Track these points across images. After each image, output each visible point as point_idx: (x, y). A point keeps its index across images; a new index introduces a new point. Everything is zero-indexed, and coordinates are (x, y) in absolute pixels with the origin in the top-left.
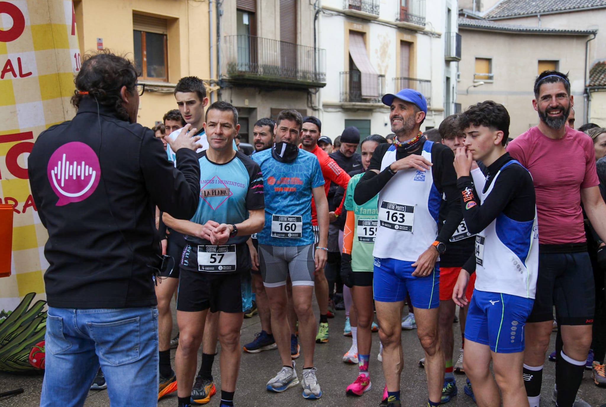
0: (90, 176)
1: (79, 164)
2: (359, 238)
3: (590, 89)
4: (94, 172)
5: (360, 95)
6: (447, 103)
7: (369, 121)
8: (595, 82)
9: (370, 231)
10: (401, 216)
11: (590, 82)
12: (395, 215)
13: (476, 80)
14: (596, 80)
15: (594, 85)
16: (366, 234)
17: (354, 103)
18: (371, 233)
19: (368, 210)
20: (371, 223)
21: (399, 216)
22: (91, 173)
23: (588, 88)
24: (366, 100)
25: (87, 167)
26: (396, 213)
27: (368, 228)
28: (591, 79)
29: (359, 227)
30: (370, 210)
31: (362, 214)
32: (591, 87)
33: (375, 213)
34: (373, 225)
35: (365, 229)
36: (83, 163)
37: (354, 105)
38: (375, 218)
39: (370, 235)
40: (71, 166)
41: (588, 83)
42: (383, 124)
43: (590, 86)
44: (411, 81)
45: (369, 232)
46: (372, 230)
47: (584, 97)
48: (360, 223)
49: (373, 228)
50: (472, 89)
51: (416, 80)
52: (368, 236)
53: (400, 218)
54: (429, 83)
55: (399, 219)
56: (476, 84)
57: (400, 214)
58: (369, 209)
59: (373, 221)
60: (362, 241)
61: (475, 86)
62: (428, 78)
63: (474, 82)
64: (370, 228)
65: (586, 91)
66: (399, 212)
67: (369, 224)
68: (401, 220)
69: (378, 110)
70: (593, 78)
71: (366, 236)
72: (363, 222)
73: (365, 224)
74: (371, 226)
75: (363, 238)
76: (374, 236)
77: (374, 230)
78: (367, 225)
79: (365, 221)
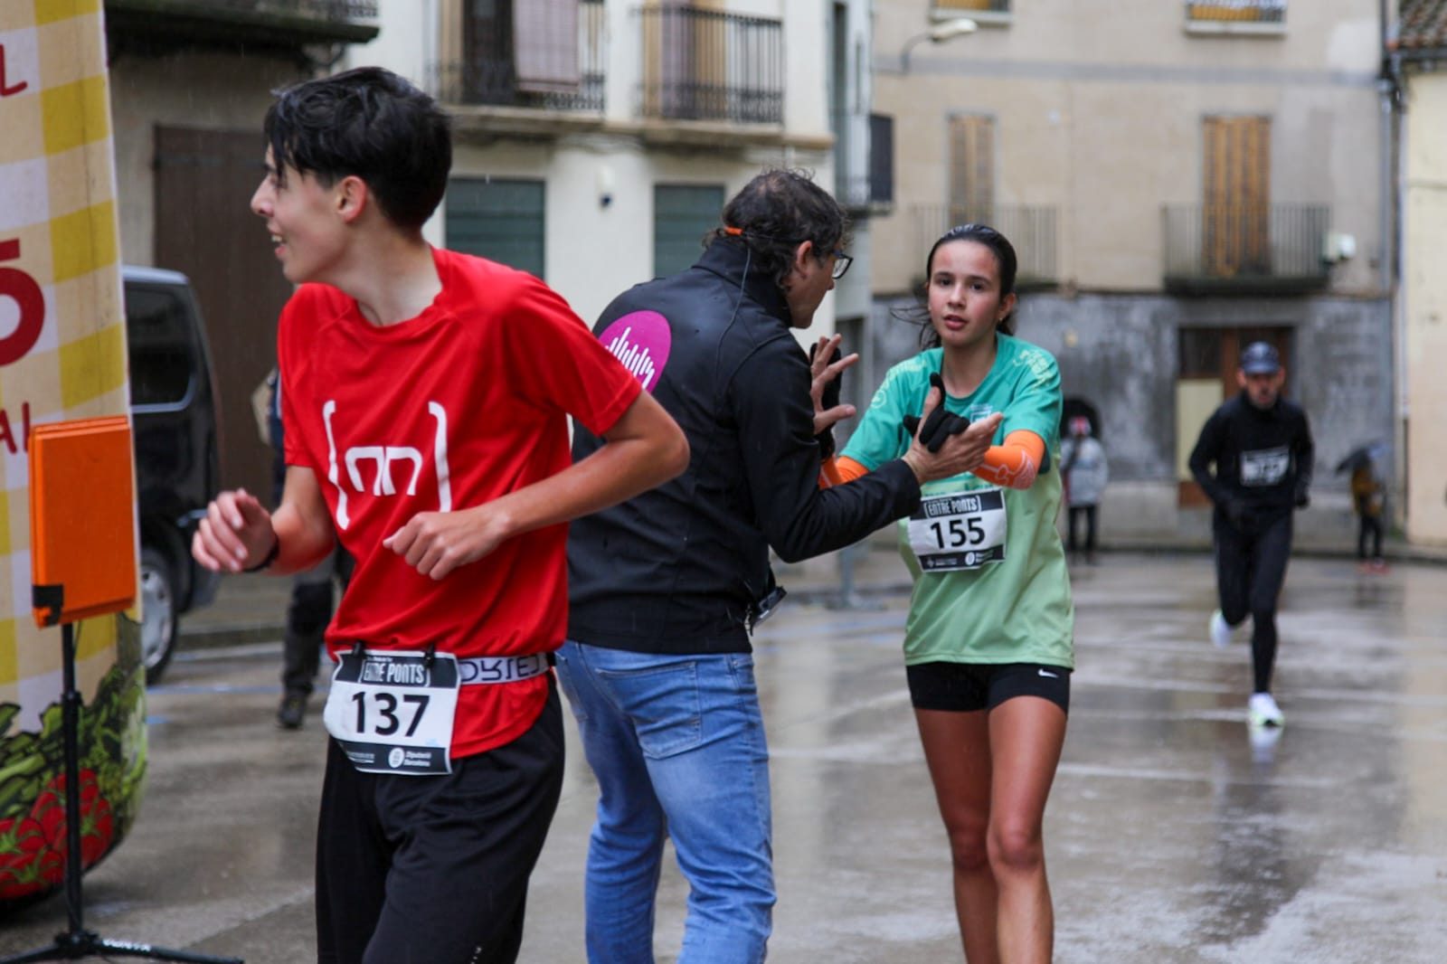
0: (645, 375)
1: (640, 351)
2: (924, 558)
3: (1405, 62)
4: (653, 371)
5: (510, 73)
6: (838, 115)
7: (541, 185)
8: (1421, 32)
9: (953, 531)
11: (1403, 33)
13: (940, 14)
14: (1427, 25)
15: (1420, 45)
16: (942, 544)
17: (484, 110)
18: (957, 538)
20: (950, 505)
22: (647, 372)
23: (1397, 58)
24: (528, 99)
25: (648, 359)
27: (944, 522)
28: (1408, 16)
29: (915, 524)
32: (1405, 54)
34: (957, 513)
35: (936, 526)
36: (646, 351)
37: (486, 119)
39: (954, 544)
40: (638, 356)
41: (1393, 35)
42: (594, 202)
43: (1401, 46)
44: (702, 24)
45: (948, 537)
46: (956, 527)
47: (1381, 94)
49: (959, 522)
50: (924, 50)
51: (722, 16)
52: (948, 548)
54: (774, 32)
56: (941, 31)
59: (955, 499)
60: (934, 567)
61: (936, 40)
62: (768, 11)
63: (935, 22)
64: (952, 523)
65: (1386, 71)
67: (945, 508)
69: (574, 138)
70: (1415, 17)
71: (943, 551)
72: (925, 504)
73: (930, 510)
74: (952, 514)
75: (935, 557)
76: (967, 547)
77: (964, 527)
78: (939, 515)
79: (931, 501)
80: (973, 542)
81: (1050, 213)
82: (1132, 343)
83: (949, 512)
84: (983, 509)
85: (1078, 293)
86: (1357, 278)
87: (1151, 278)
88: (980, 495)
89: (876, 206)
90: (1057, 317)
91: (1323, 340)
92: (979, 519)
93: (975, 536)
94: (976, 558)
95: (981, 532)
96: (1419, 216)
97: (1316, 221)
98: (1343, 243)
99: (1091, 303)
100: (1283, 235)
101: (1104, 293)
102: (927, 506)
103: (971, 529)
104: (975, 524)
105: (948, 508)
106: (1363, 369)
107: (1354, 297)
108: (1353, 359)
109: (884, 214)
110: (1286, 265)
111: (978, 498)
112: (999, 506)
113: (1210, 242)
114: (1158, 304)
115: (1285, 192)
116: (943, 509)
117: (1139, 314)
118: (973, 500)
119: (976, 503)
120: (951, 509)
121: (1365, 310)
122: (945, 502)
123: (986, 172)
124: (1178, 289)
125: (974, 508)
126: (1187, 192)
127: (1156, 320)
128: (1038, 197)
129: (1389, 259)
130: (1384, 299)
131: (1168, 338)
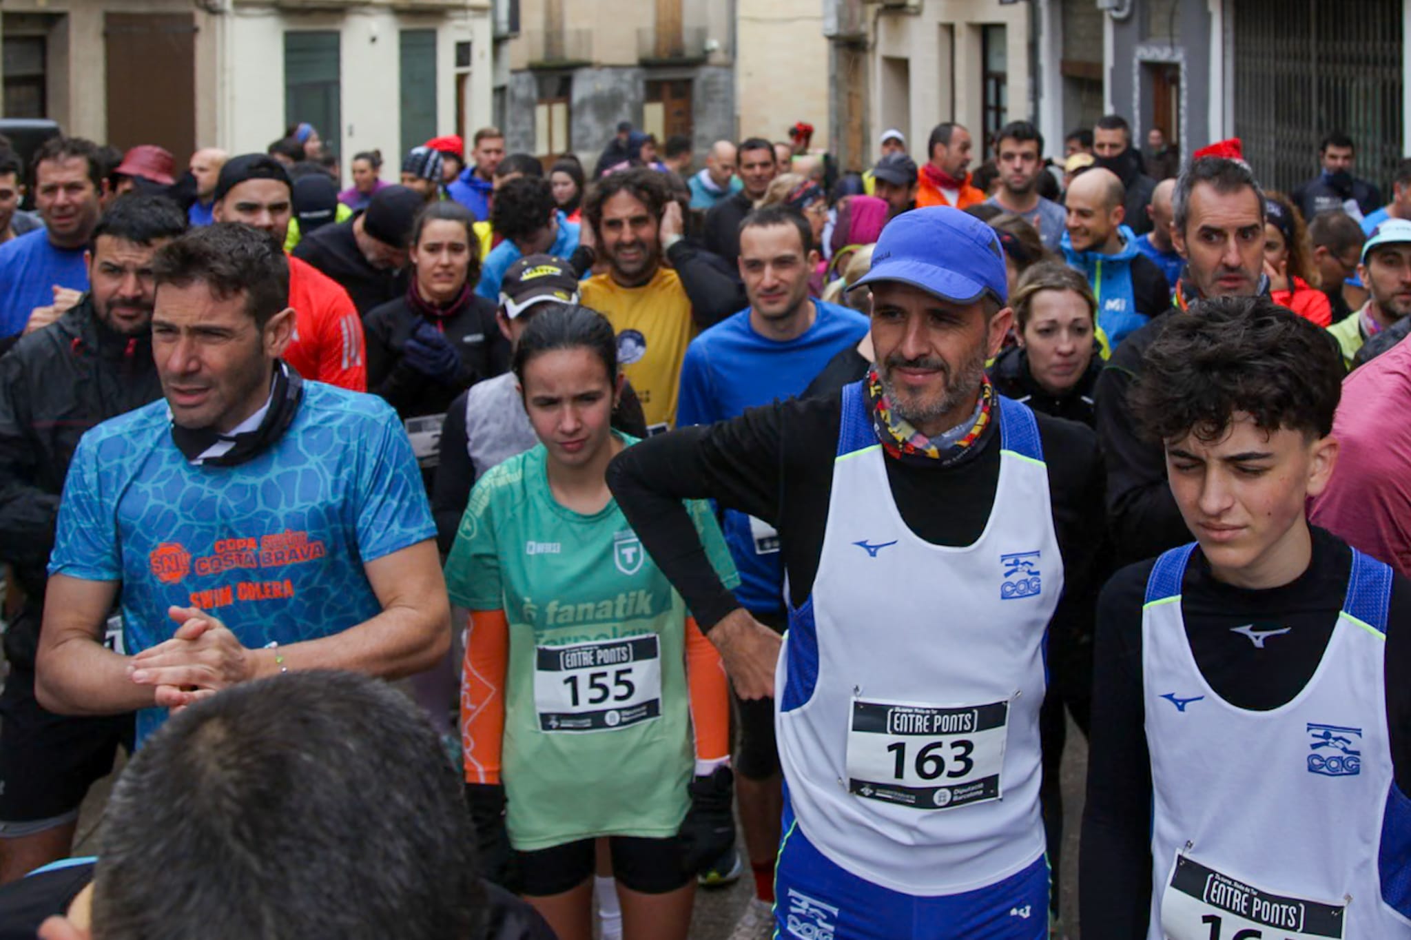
2: (545, 718)
7: (338, 34)
9: (593, 685)
10: (960, 750)
12: (931, 753)
16: (575, 702)
18: (598, 693)
19: (581, 607)
20: (595, 654)
21: (948, 754)
26: (939, 745)
27: (583, 675)
29: (542, 677)
30: (590, 606)
31: (557, 626)
33: (608, 615)
34: (603, 664)
35: (572, 680)
38: (610, 633)
39: (592, 701)
42: (366, 42)
45: (586, 693)
46: (598, 681)
48: (549, 661)
49: (604, 674)
52: (584, 706)
53: (957, 758)
55: (952, 765)
57: (954, 745)
58: (585, 602)
59: (602, 647)
60: (559, 728)
64: (593, 676)
66: (947, 740)
67: (588, 658)
68: (960, 765)
69: (357, 9)
71: (576, 710)
72: (562, 654)
73: (568, 661)
74: (596, 665)
75: (562, 716)
76: (610, 703)
77: (609, 681)
78: (578, 667)
79: (570, 649)
80: (618, 698)
81: (589, 34)
82: (625, 87)
83: (592, 663)
84: (635, 659)
85: (602, 67)
86: (719, 58)
87: (632, 59)
88: (632, 642)
89: (511, 35)
90: (593, 78)
91: (706, 84)
92: (629, 671)
93: (623, 690)
94: (621, 717)
95: (629, 684)
96: (745, 34)
97: (702, 34)
98: (713, 43)
99: (607, 71)
100: (688, 40)
101: (614, 67)
102: (564, 656)
103: (618, 682)
104: (623, 677)
105: (591, 658)
106: (721, 96)
107: (718, 66)
108: (717, 92)
109: (515, 37)
110: (690, 53)
111: (630, 646)
112: (653, 655)
113: (658, 43)
114: (636, 71)
115: (690, 22)
116: (585, 659)
117: (628, 76)
118: (624, 649)
119: (628, 653)
120: (595, 660)
121: (722, 71)
122: (588, 651)
123: (561, 15)
124: (645, 64)
125: (625, 658)
126: (647, 21)
127: (636, 78)
128: (584, 25)
129: (731, 49)
130: (730, 66)
131: (641, 85)
